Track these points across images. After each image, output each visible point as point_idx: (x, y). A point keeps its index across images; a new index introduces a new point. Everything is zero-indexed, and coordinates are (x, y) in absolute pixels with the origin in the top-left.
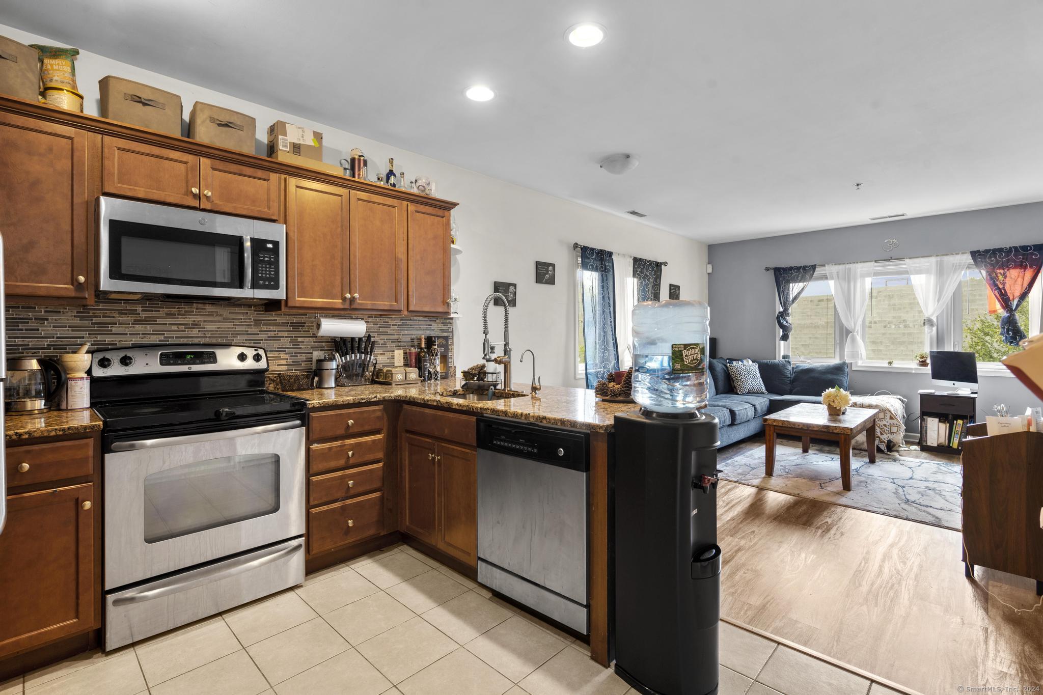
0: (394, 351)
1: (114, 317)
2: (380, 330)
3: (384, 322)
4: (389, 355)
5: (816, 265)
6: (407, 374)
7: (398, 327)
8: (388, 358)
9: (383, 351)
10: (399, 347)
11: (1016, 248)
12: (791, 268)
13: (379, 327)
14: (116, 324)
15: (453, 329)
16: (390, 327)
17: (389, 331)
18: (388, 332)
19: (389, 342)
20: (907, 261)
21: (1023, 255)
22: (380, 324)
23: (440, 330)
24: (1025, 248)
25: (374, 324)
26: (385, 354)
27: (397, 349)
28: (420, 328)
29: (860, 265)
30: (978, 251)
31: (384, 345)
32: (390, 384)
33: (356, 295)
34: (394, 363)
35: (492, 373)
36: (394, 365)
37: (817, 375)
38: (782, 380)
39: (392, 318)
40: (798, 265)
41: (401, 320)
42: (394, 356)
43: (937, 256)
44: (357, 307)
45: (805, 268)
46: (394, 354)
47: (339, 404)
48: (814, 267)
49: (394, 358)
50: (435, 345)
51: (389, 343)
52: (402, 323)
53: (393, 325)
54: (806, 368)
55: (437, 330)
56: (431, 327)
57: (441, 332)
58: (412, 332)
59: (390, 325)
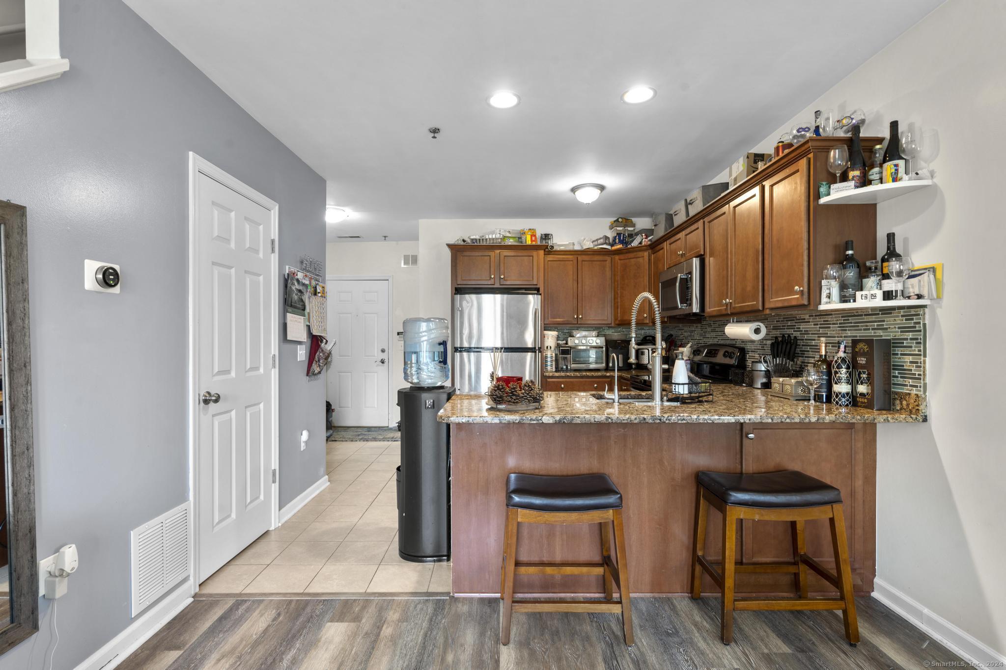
1: (706, 328)
2: (819, 331)
3: (824, 321)
13: (820, 328)
14: (707, 332)
15: (925, 325)
16: (829, 327)
17: (829, 333)
18: (827, 334)
22: (820, 324)
23: (899, 328)
25: (814, 325)
28: (867, 326)
41: (842, 317)
52: (844, 320)
55: (892, 329)
56: (883, 325)
57: (901, 332)
58: (856, 333)
59: (830, 324)
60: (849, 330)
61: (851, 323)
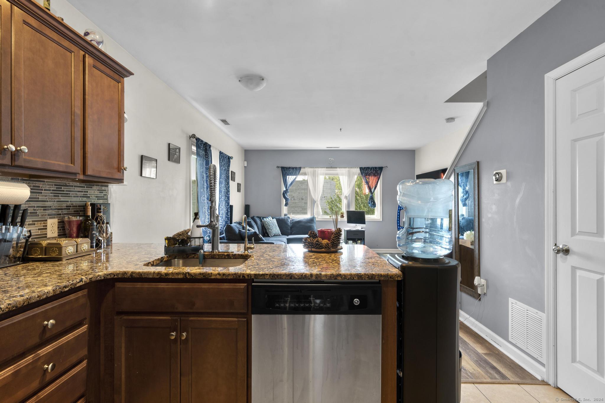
0: (46, 220)
4: (40, 225)
5: (301, 167)
6: (79, 246)
7: (51, 193)
8: (39, 229)
9: (33, 221)
10: (52, 216)
11: (373, 167)
12: (290, 168)
15: (107, 197)
16: (41, 193)
18: (38, 198)
19: (40, 210)
20: (338, 169)
21: (375, 171)
23: (96, 197)
24: (376, 168)
26: (35, 224)
27: (50, 218)
28: (76, 194)
29: (320, 169)
30: (362, 168)
31: (34, 214)
32: (59, 259)
33: (24, 148)
34: (46, 234)
35: (200, 238)
36: (46, 237)
37: (303, 224)
38: (287, 227)
39: (44, 182)
40: (293, 166)
42: (46, 226)
43: (349, 168)
44: (23, 164)
45: (296, 168)
46: (47, 223)
47: (34, 301)
48: (300, 168)
49: (46, 229)
50: (101, 212)
51: (40, 212)
52: (57, 188)
53: (45, 190)
54: (297, 220)
55: (93, 197)
56: (87, 194)
57: (97, 199)
58: (68, 199)
59: (42, 190)
60: (61, 196)
61: (64, 191)
